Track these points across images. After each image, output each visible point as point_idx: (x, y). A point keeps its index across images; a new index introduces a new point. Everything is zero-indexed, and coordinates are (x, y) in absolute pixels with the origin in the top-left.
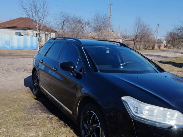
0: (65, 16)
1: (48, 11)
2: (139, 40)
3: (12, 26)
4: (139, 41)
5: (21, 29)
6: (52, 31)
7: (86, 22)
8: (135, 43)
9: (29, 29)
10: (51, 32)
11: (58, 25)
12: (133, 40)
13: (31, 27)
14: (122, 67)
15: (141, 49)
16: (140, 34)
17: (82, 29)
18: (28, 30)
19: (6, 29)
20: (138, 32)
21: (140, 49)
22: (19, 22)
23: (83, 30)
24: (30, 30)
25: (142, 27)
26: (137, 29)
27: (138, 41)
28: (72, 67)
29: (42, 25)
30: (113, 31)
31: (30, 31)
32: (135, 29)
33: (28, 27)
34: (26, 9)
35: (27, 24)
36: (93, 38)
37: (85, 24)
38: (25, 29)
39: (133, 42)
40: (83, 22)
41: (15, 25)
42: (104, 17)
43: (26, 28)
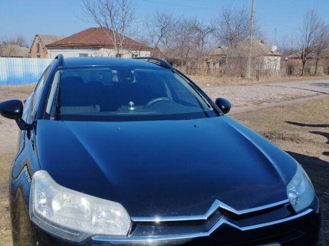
0: (164, 19)
1: (132, 13)
2: (314, 55)
3: (77, 43)
4: (313, 58)
5: (90, 48)
6: (143, 48)
7: (209, 28)
8: (304, 63)
9: (104, 46)
10: (140, 50)
11: (152, 36)
12: (300, 56)
13: (107, 43)
14: (132, 109)
15: (319, 73)
16: (314, 44)
17: (201, 42)
18: (103, 49)
19: (69, 49)
20: (312, 40)
21: (317, 74)
22: (89, 36)
23: (203, 42)
24: (105, 48)
25: (319, 30)
26: (308, 36)
27: (310, 58)
28: (17, 111)
29: (122, 38)
30: (262, 42)
31: (105, 50)
32: (305, 36)
33: (103, 43)
34: (93, 13)
35: (101, 38)
36: (223, 56)
37: (206, 32)
38: (98, 48)
39: (300, 61)
40: (203, 28)
41: (82, 41)
42: (240, 16)
43: (98, 45)
